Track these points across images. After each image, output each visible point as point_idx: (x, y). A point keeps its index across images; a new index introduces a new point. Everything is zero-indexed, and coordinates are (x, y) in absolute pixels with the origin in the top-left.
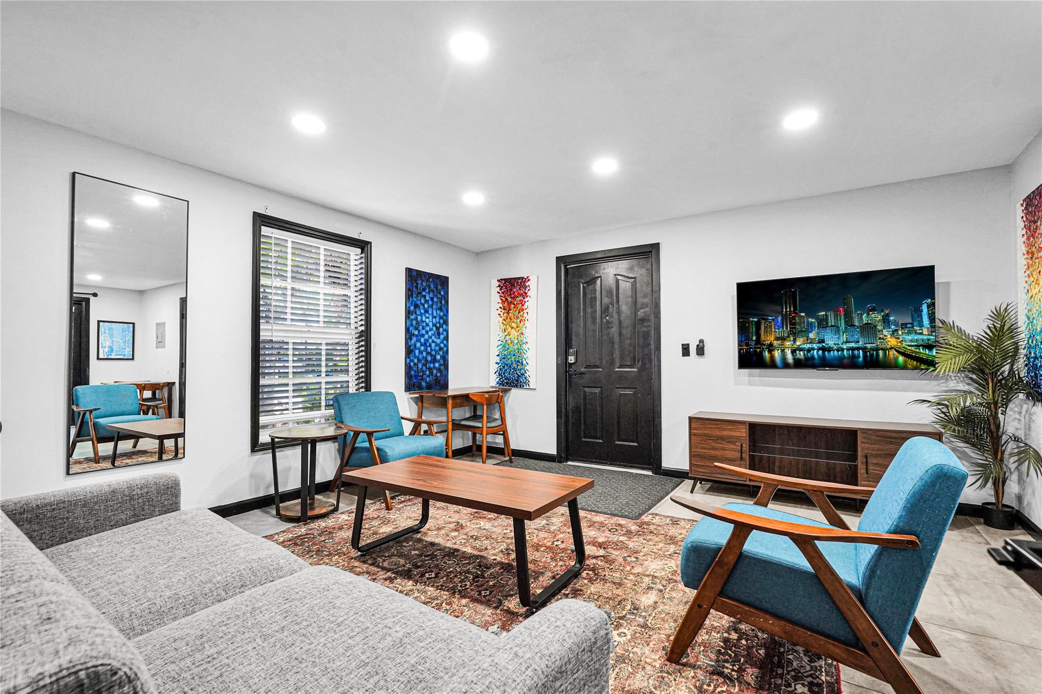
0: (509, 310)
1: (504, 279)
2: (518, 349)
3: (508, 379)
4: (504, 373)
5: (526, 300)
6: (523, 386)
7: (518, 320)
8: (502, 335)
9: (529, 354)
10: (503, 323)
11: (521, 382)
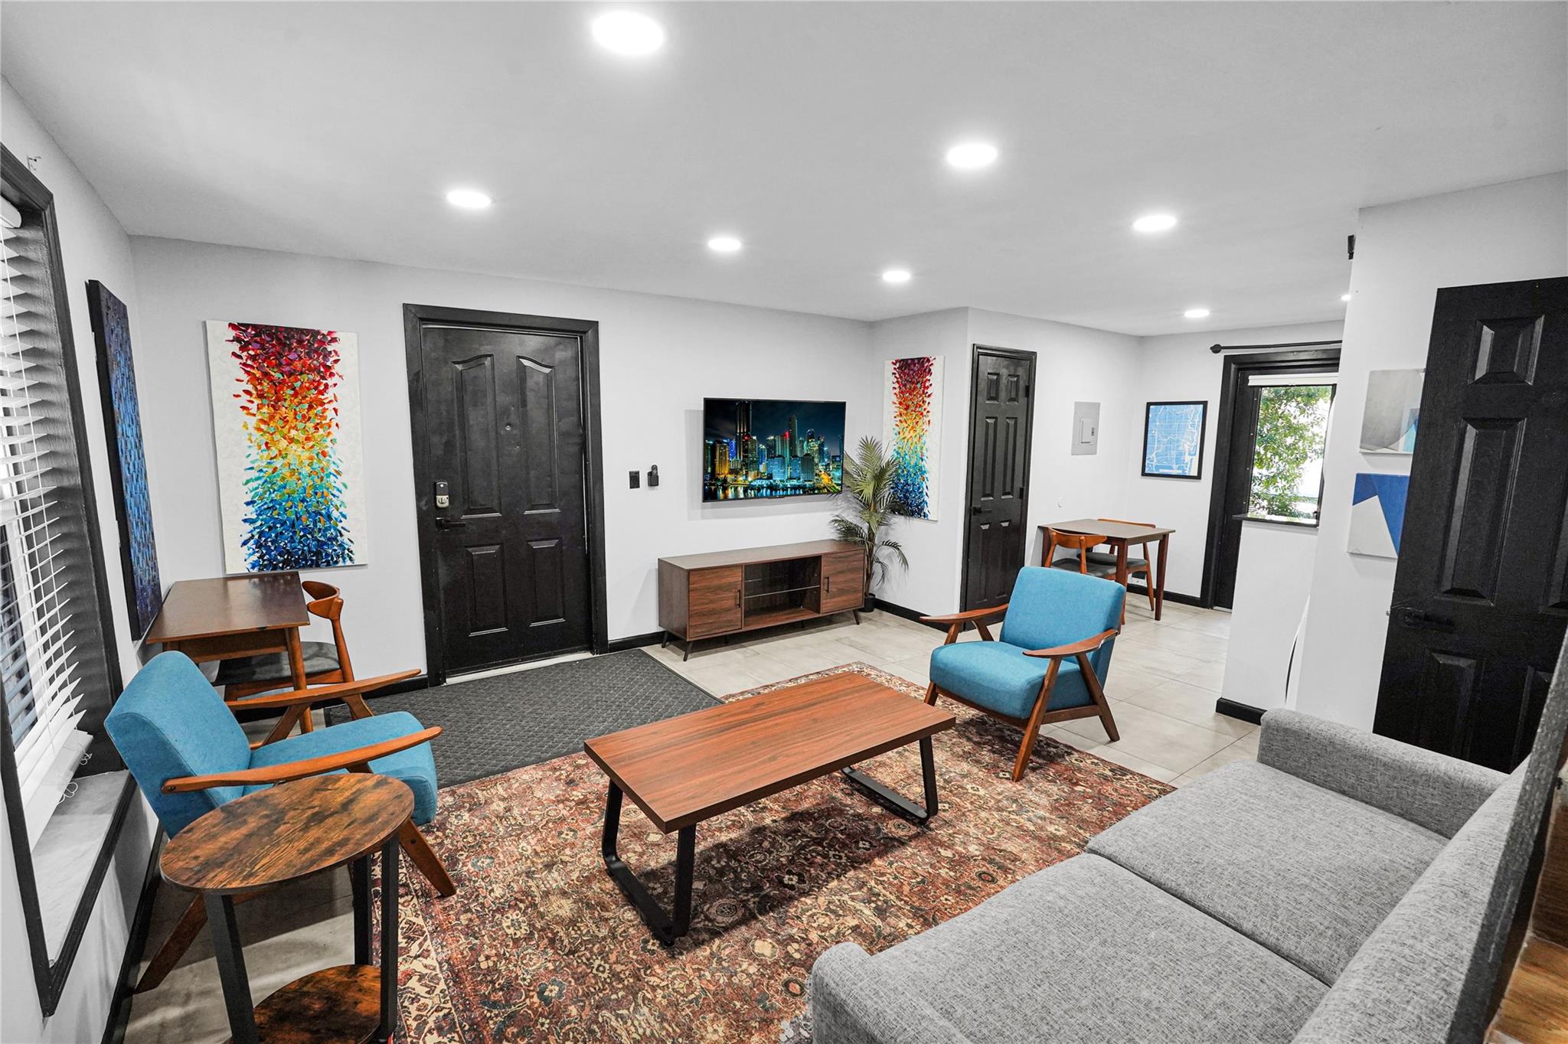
0: (278, 399)
1: (254, 327)
2: (314, 487)
3: (288, 552)
4: (273, 542)
5: (330, 381)
6: (336, 562)
7: (310, 425)
8: (260, 458)
9: (346, 496)
10: (259, 429)
11: (327, 555)
